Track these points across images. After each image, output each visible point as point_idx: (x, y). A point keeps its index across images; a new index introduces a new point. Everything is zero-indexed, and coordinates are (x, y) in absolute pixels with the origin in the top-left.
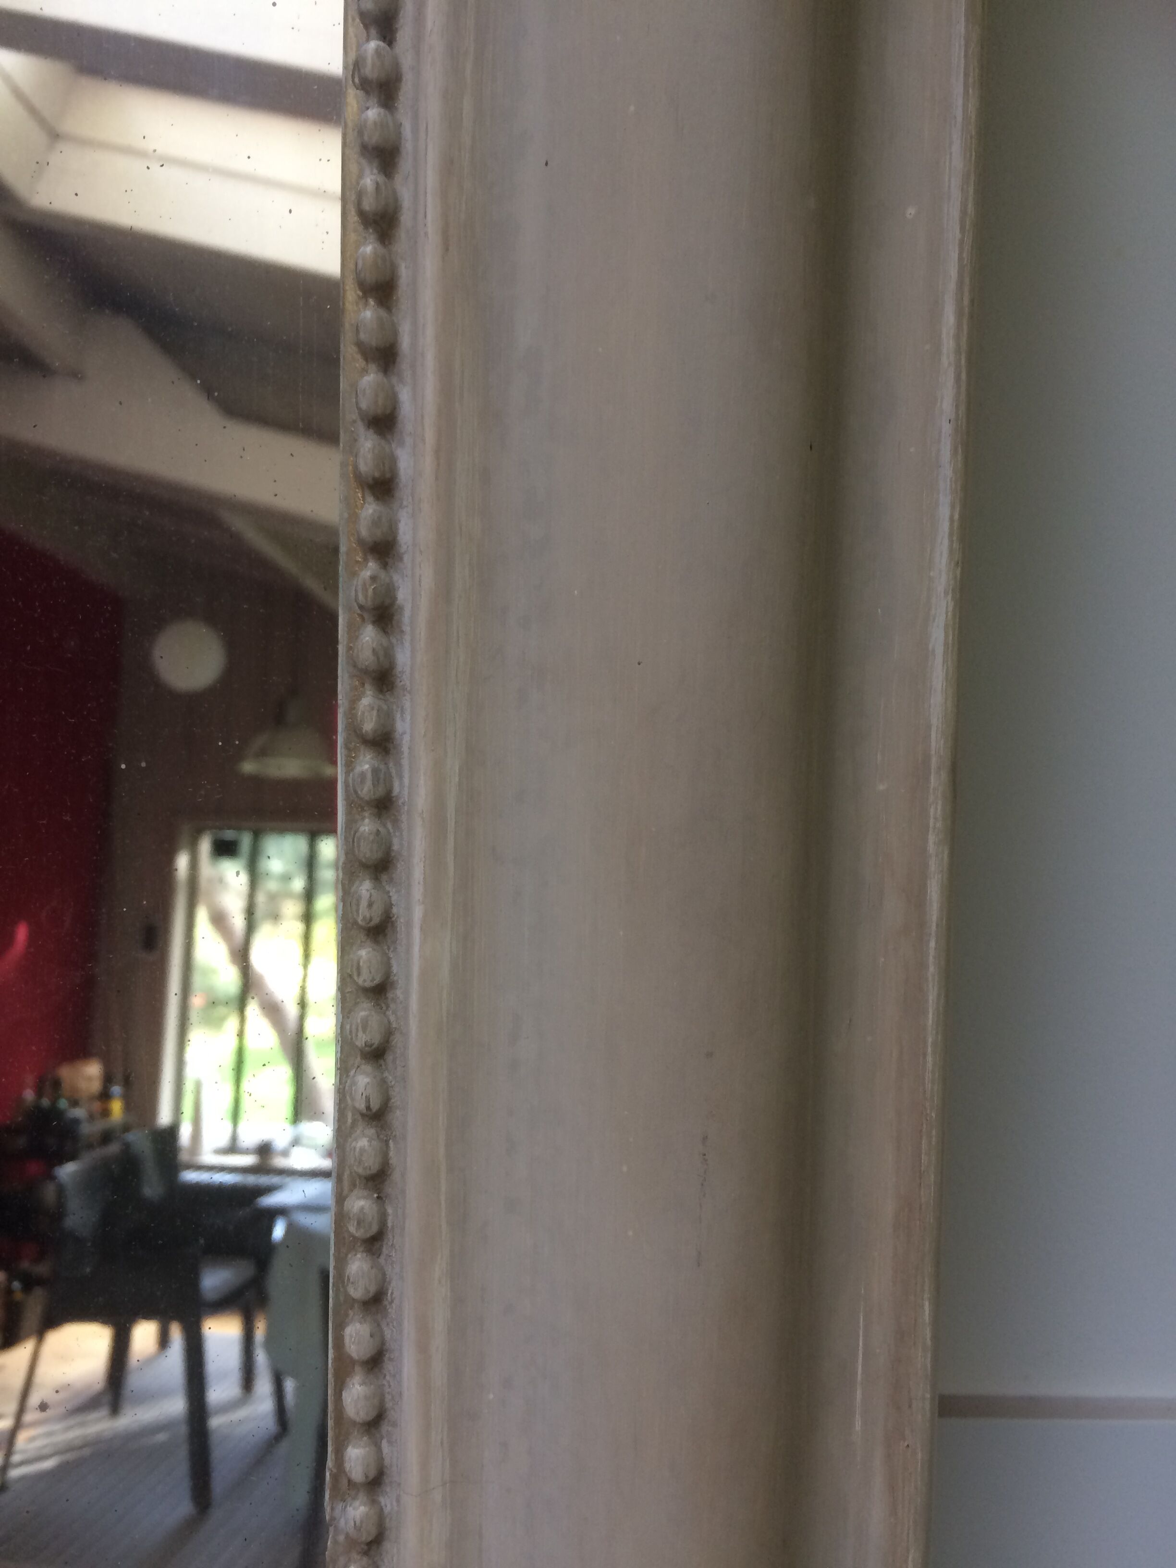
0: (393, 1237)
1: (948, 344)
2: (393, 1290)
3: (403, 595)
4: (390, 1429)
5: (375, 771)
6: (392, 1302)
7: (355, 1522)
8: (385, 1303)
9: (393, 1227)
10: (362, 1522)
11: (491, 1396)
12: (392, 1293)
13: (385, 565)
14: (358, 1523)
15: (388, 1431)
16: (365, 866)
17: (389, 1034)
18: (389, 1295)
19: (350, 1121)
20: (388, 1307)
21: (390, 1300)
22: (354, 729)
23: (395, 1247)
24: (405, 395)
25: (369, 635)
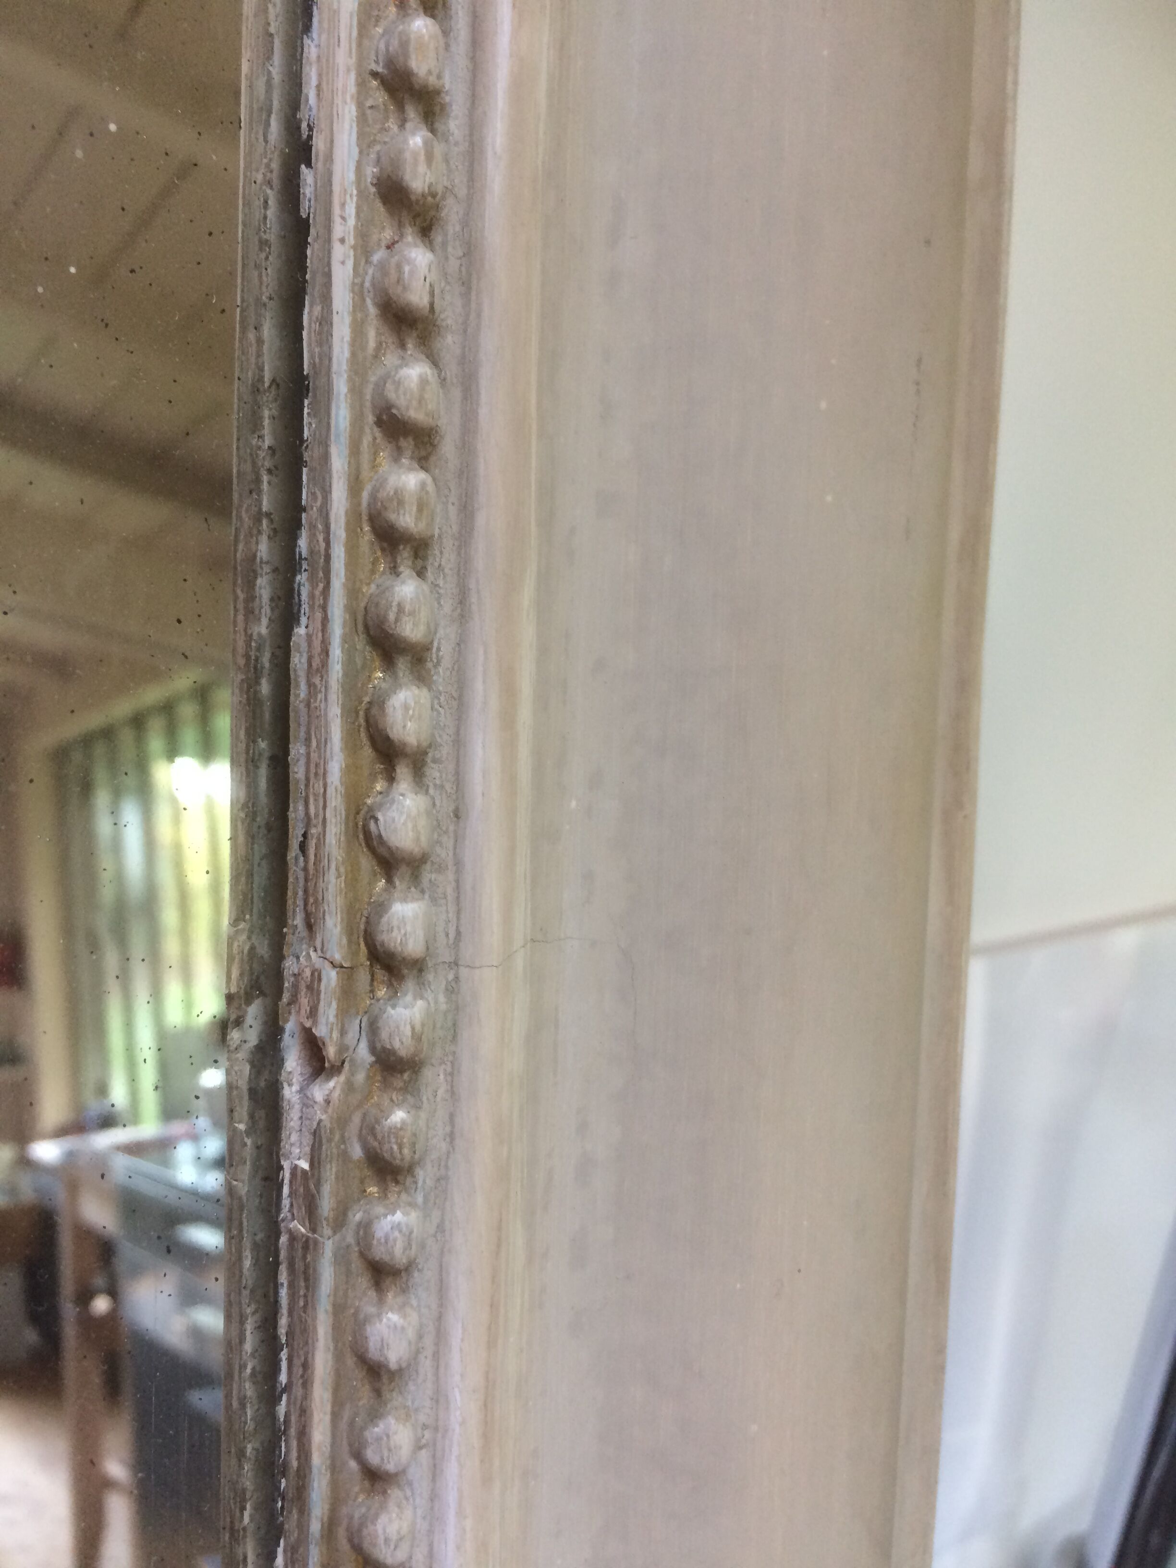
0: (441, 553)
2: (439, 644)
4: (433, 876)
6: (438, 663)
7: (413, 1028)
8: (429, 665)
9: (440, 536)
10: (423, 1025)
11: (574, 804)
12: (439, 649)
14: (418, 1027)
15: (430, 881)
18: (434, 650)
19: (372, 344)
20: (432, 673)
21: (435, 661)
23: (443, 570)
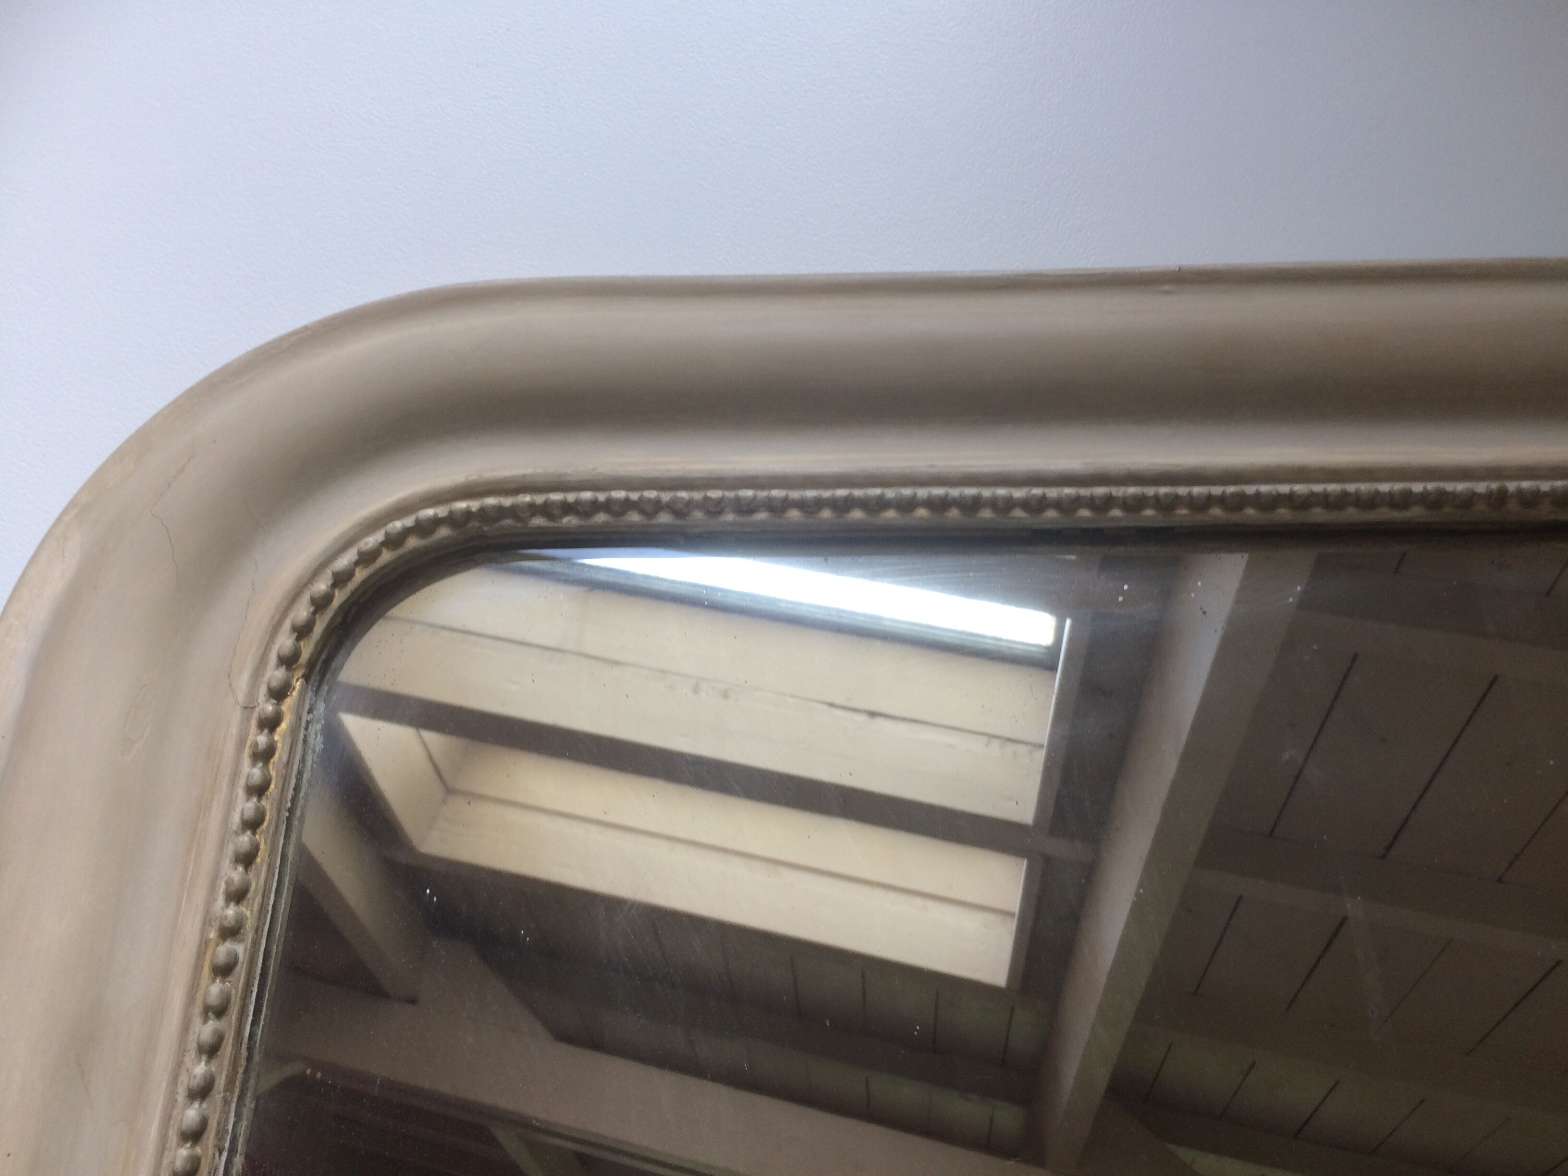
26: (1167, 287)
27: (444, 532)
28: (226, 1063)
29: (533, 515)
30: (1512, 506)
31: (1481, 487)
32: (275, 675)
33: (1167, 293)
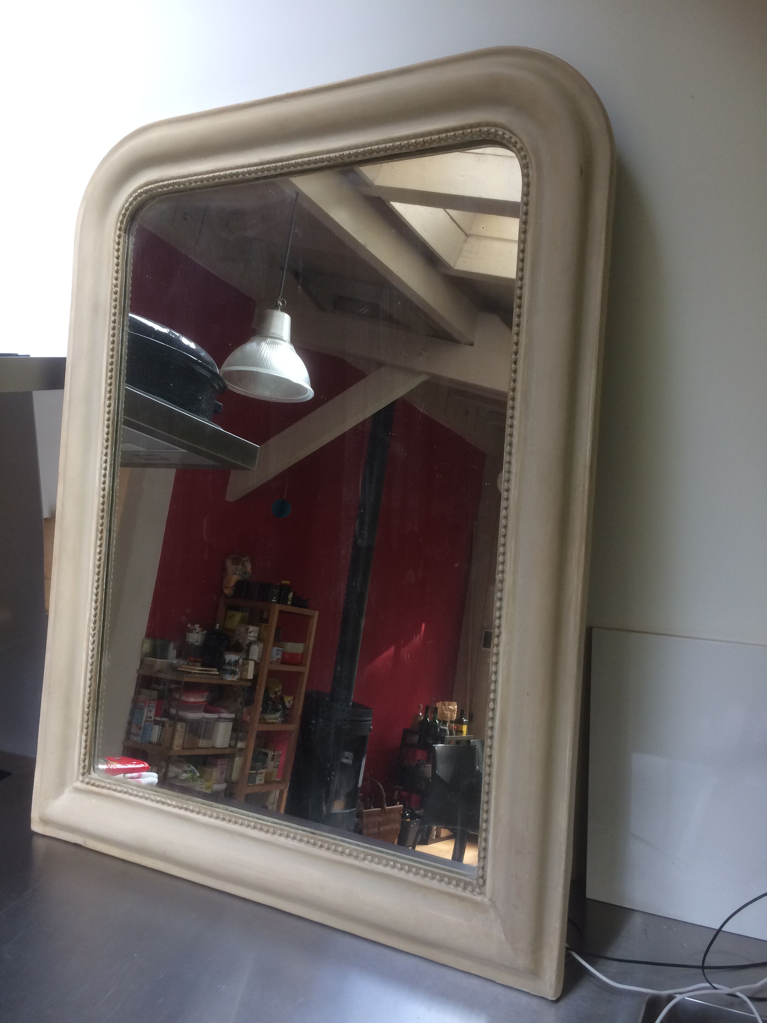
1: (591, 406)
3: (513, 442)
5: (508, 467)
13: (511, 438)
16: (506, 481)
17: (508, 506)
22: (506, 461)
24: (515, 413)
25: (508, 447)
26: (286, 100)
27: (144, 195)
28: (118, 310)
29: (159, 188)
30: (346, 158)
31: (337, 154)
32: (118, 232)
33: (286, 102)
